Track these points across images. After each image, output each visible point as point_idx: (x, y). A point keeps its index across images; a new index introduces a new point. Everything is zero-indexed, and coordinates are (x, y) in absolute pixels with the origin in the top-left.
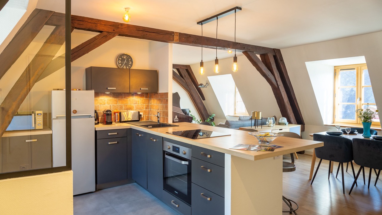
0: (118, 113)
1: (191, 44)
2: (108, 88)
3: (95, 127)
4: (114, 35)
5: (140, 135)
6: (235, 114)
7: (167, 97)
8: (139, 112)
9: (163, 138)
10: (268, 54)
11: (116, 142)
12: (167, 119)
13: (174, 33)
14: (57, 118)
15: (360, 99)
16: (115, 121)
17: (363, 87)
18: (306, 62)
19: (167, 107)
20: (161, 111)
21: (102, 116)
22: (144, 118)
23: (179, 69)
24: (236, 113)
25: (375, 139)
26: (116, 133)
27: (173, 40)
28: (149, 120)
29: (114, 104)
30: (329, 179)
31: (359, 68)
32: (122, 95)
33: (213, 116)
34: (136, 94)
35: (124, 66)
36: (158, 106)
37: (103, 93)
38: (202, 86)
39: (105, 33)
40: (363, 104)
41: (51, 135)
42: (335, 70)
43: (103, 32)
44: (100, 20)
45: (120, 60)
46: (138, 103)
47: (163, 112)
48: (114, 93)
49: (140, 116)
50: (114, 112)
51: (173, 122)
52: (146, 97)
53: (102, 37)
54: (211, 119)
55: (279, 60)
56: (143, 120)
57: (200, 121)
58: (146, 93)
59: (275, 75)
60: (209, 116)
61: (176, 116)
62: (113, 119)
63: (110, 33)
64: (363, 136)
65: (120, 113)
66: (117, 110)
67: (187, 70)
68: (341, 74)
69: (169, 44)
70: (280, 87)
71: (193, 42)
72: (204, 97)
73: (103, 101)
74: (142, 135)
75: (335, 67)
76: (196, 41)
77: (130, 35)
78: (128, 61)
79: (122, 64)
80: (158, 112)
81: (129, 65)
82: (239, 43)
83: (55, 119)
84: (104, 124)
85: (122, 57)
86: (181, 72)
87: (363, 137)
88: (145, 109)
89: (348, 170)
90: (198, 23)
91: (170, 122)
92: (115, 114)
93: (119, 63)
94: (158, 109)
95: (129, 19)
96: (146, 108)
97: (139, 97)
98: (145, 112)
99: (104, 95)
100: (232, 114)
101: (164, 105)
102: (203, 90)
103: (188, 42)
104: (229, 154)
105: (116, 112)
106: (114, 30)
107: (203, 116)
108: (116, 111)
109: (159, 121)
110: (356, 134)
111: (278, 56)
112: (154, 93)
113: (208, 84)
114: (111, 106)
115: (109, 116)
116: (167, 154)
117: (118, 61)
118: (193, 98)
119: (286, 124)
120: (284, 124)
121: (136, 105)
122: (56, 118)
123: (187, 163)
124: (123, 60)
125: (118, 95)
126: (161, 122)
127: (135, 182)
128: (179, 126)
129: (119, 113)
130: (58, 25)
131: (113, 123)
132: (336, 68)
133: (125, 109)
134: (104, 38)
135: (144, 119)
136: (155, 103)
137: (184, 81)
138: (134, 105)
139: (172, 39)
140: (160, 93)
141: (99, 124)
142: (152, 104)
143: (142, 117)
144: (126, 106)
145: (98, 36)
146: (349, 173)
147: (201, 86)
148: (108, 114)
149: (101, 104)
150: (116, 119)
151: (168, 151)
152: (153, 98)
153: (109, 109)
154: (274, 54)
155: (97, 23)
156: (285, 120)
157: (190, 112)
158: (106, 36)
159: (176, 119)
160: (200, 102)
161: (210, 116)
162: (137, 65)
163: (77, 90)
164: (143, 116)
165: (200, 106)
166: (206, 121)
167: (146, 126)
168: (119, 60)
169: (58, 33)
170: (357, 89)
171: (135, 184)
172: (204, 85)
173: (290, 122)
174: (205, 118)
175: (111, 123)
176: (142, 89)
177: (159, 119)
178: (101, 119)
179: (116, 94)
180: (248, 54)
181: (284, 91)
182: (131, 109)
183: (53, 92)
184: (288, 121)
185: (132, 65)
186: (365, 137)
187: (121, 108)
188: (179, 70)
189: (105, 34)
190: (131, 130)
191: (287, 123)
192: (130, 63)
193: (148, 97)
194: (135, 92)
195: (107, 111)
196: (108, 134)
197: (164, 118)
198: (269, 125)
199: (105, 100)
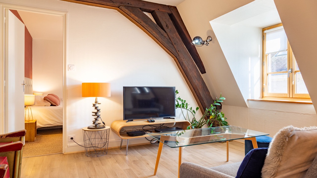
6: (263, 97)
23: (154, 11)
24: (264, 95)
33: (221, 100)
54: (216, 106)
57: (197, 109)
60: (212, 101)
67: (171, 16)
72: (203, 67)
86: (160, 18)
100: (257, 97)
107: (203, 100)
113: (211, 38)
118: (183, 67)
137: (166, 35)
157: (178, 93)
160: (196, 75)
165: (196, 82)
166: (207, 110)
172: (204, 39)
174: (206, 104)
188: (155, 13)
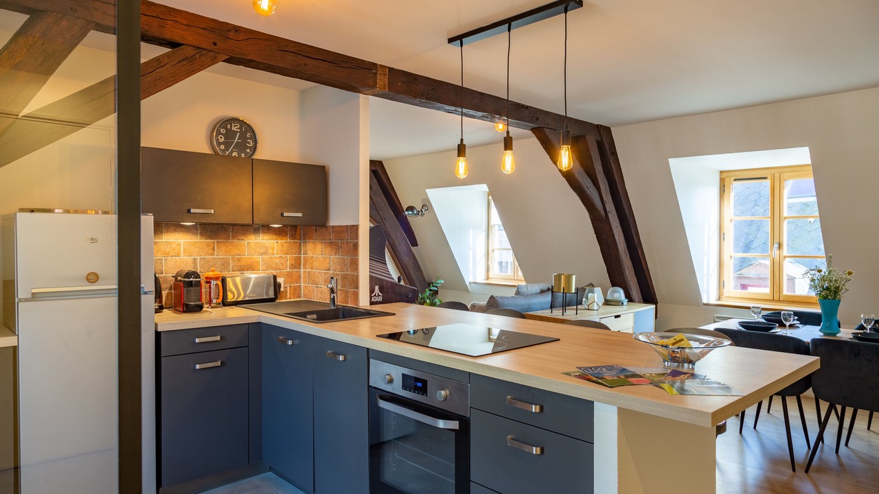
0: (217, 279)
1: (417, 101)
2: (192, 211)
3: (156, 321)
4: (216, 57)
5: (290, 343)
6: (488, 278)
7: (357, 237)
8: (275, 277)
9: (370, 352)
10: (587, 138)
11: (219, 363)
12: (356, 295)
13: (377, 68)
14: (35, 297)
15: (780, 246)
16: (210, 302)
17: (785, 218)
18: (669, 159)
19: (354, 264)
20: (337, 275)
21: (171, 288)
22: (286, 292)
24: (490, 276)
25: (859, 339)
26: (218, 338)
27: (374, 86)
28: (300, 297)
29: (205, 255)
30: (741, 432)
31: (777, 176)
32: (226, 230)
33: (438, 283)
34: (266, 228)
35: (232, 152)
36: (327, 261)
37: (174, 225)
38: (412, 211)
39: (189, 48)
40: (785, 257)
41: (15, 349)
42: (722, 181)
43: (182, 44)
44: (174, 9)
45: (222, 134)
46: (270, 251)
47: (344, 277)
48: (206, 224)
49: (277, 286)
50: (207, 278)
51: (372, 303)
52: (293, 237)
53: (180, 59)
54: (432, 290)
55: (609, 153)
56: (286, 298)
58: (291, 226)
59: (601, 187)
60: (427, 284)
61: (377, 287)
62: (204, 298)
63: (205, 52)
64: (821, 330)
65: (224, 281)
66: (213, 271)
67: (376, 173)
68: (736, 188)
69: (361, 95)
70: (609, 215)
71: (422, 95)
72: (415, 238)
73: (174, 246)
74: (297, 342)
75: (721, 172)
76: (430, 92)
77: (260, 63)
78: (243, 137)
79: (227, 145)
80: (332, 278)
81: (248, 150)
82: (527, 107)
83: (27, 300)
84: (177, 311)
85: (229, 126)
87: (822, 334)
88: (290, 268)
89: (771, 408)
90: (451, 40)
91: (364, 302)
92: (209, 282)
93: (219, 144)
94: (329, 270)
95: (270, 7)
96: (293, 266)
97: (275, 237)
98: (289, 275)
99: (175, 231)
100: (482, 280)
101: (347, 259)
102: (415, 222)
103: (411, 95)
104: (609, 403)
105: (211, 278)
106: (215, 44)
108: (210, 274)
109: (333, 300)
110: (798, 327)
111: (605, 143)
112: (316, 226)
113: (427, 206)
114: (195, 259)
115: (192, 288)
116: (382, 398)
117: (217, 136)
119: (622, 304)
120: (618, 303)
121: (265, 256)
122: (29, 296)
123: (454, 425)
124: (229, 135)
125: (215, 230)
126: (339, 302)
127: (271, 469)
128: (394, 314)
129: (220, 279)
130: (40, 11)
131: (204, 309)
132: (724, 175)
133: (235, 268)
134: (184, 63)
135: (286, 295)
136: (318, 254)
138: (259, 259)
139: (371, 82)
140: (333, 227)
141: (164, 310)
142: (310, 254)
143: (282, 289)
144: (239, 259)
145: (166, 55)
146: (775, 415)
147: (410, 213)
148: (190, 284)
149: (166, 254)
150: (212, 296)
151: (388, 388)
152: (311, 238)
153: (190, 268)
154: (599, 139)
155: (163, 17)
156: (620, 294)
158: (190, 59)
159: (375, 295)
160: (406, 250)
161: (432, 283)
162: (268, 150)
163: (97, 213)
164: (285, 287)
165: (406, 259)
167: (302, 315)
168: (219, 133)
169: (38, 35)
170: (771, 222)
171: (270, 474)
172: (419, 208)
173: (630, 299)
175: (199, 309)
176: (285, 214)
177: (335, 295)
178: (167, 297)
179: (212, 226)
180: (545, 133)
181: (619, 225)
182: (251, 268)
183: (22, 218)
184: (626, 297)
185: (254, 149)
186: (826, 334)
187: (225, 264)
189: (189, 51)
190: (259, 325)
191: (626, 301)
192: (249, 143)
193: (297, 237)
194: (264, 223)
195: (188, 275)
196: (194, 340)
197: (347, 292)
198: (590, 307)
199: (179, 245)
